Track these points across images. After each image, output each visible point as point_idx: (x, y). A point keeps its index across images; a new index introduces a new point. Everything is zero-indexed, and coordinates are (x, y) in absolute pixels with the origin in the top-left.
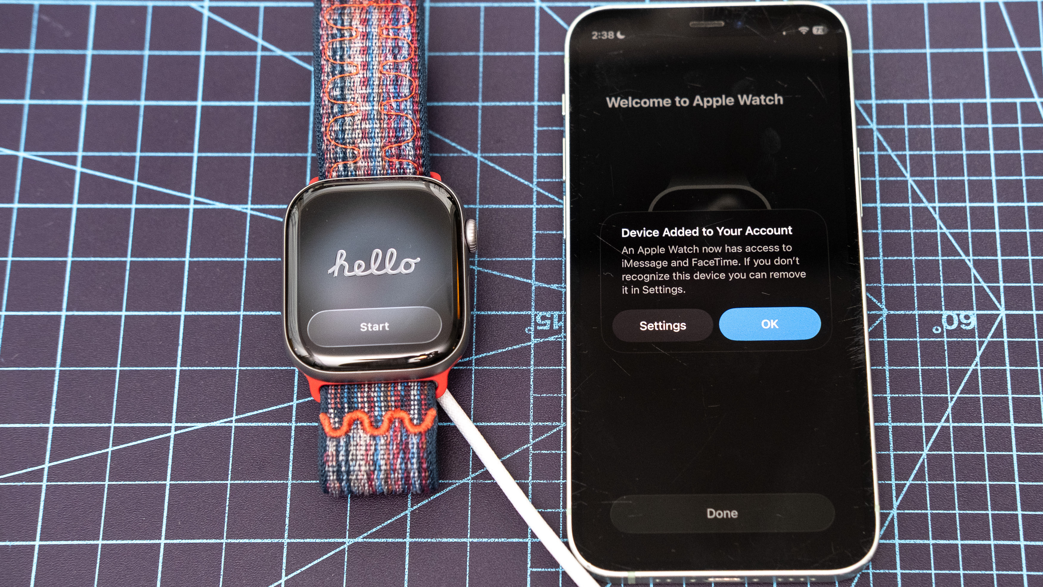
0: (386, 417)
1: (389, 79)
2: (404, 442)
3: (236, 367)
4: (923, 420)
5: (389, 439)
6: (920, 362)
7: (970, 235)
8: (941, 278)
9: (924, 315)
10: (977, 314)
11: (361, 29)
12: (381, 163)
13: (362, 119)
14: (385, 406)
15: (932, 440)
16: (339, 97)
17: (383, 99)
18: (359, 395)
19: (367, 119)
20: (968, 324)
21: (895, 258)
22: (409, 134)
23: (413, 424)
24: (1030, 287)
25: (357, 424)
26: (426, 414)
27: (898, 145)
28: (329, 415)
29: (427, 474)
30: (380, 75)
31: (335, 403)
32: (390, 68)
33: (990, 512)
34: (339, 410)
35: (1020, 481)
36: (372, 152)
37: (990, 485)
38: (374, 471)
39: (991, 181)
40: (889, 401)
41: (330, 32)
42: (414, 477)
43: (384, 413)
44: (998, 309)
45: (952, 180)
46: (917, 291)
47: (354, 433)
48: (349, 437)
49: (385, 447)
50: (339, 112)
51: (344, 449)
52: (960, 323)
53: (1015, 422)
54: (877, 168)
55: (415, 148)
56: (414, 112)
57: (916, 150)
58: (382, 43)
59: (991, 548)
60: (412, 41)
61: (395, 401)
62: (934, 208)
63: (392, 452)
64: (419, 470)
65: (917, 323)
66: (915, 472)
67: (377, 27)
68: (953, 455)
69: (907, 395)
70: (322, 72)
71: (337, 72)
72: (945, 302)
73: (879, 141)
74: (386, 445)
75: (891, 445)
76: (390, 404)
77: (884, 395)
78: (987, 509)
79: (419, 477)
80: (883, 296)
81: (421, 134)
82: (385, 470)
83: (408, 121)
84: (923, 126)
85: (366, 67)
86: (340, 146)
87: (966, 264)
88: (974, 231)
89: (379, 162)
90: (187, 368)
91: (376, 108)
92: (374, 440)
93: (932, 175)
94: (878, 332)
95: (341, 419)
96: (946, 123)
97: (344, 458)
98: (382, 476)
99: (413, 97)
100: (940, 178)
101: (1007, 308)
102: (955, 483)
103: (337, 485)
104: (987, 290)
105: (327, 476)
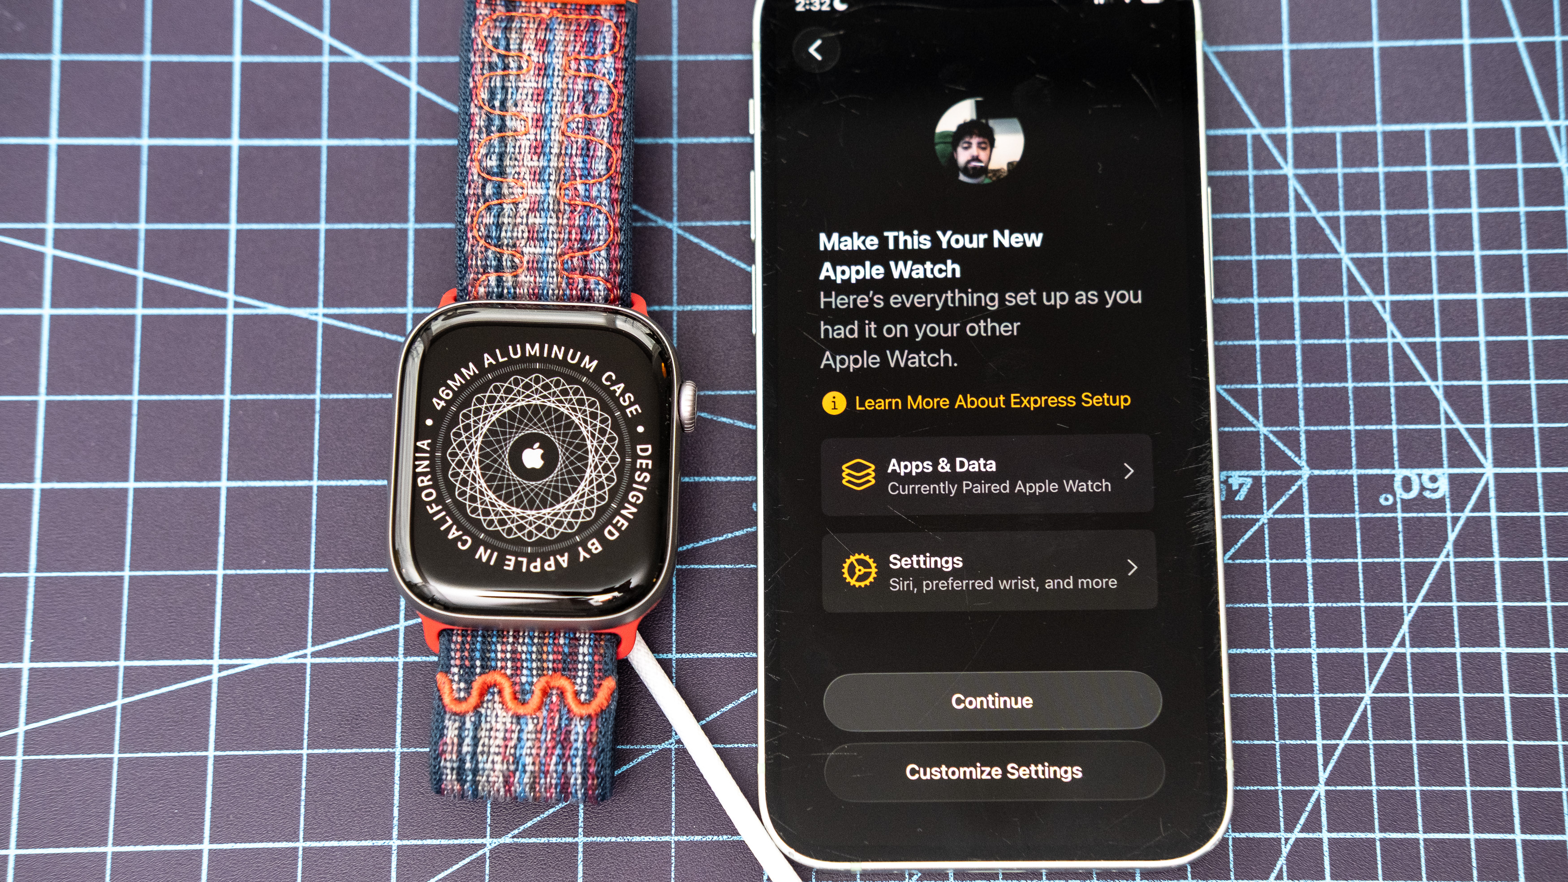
0: (539, 685)
1: (575, 146)
2: (564, 731)
3: (309, 569)
4: (1365, 644)
5: (541, 724)
6: (1359, 552)
7: (1438, 347)
8: (1394, 417)
9: (1366, 476)
10: (1449, 474)
11: (536, 57)
12: (555, 279)
13: (530, 209)
14: (538, 668)
15: (1378, 676)
16: (495, 170)
17: (565, 178)
18: (499, 647)
19: (537, 210)
20: (1435, 490)
21: (1322, 385)
22: (601, 237)
23: (580, 700)
24: (1532, 429)
25: (493, 694)
26: (600, 685)
27: (1326, 202)
28: (451, 677)
29: (595, 782)
30: (561, 138)
31: (462, 658)
32: (578, 128)
33: (1468, 788)
34: (467, 670)
35: (1515, 739)
36: (542, 262)
37: (1469, 745)
38: (514, 772)
39: (1472, 257)
40: (1312, 614)
41: (486, 60)
42: (575, 784)
43: (535, 680)
44: (1482, 466)
45: (1411, 258)
46: (1356, 437)
47: (487, 708)
48: (481, 715)
49: (534, 736)
50: (494, 193)
51: (471, 734)
52: (1423, 488)
53: (1508, 646)
54: (1293, 239)
55: (609, 260)
56: (613, 202)
57: (1355, 209)
58: (567, 84)
59: (1470, 844)
60: (615, 82)
61: (554, 661)
62: (1383, 303)
63: (544, 746)
64: (585, 775)
66: (1352, 725)
67: (561, 55)
68: (1411, 699)
69: (1339, 606)
70: (471, 126)
71: (494, 129)
72: (1399, 456)
73: (1298, 197)
74: (536, 732)
76: (545, 665)
77: (1305, 605)
78: (1464, 784)
79: (584, 784)
80: (1303, 446)
81: (620, 238)
82: (532, 772)
83: (601, 217)
84: (1366, 170)
85: (540, 124)
86: (493, 249)
87: (1432, 392)
88: (1446, 339)
89: (553, 277)
90: (233, 572)
91: (552, 192)
92: (518, 723)
93: (1380, 250)
94: (1295, 504)
95: (469, 684)
96: (1403, 164)
97: (470, 749)
98: (526, 780)
99: (611, 177)
100: (1393, 255)
101: (1497, 463)
102: (1414, 742)
103: (457, 788)
104: (1466, 435)
105: (442, 774)
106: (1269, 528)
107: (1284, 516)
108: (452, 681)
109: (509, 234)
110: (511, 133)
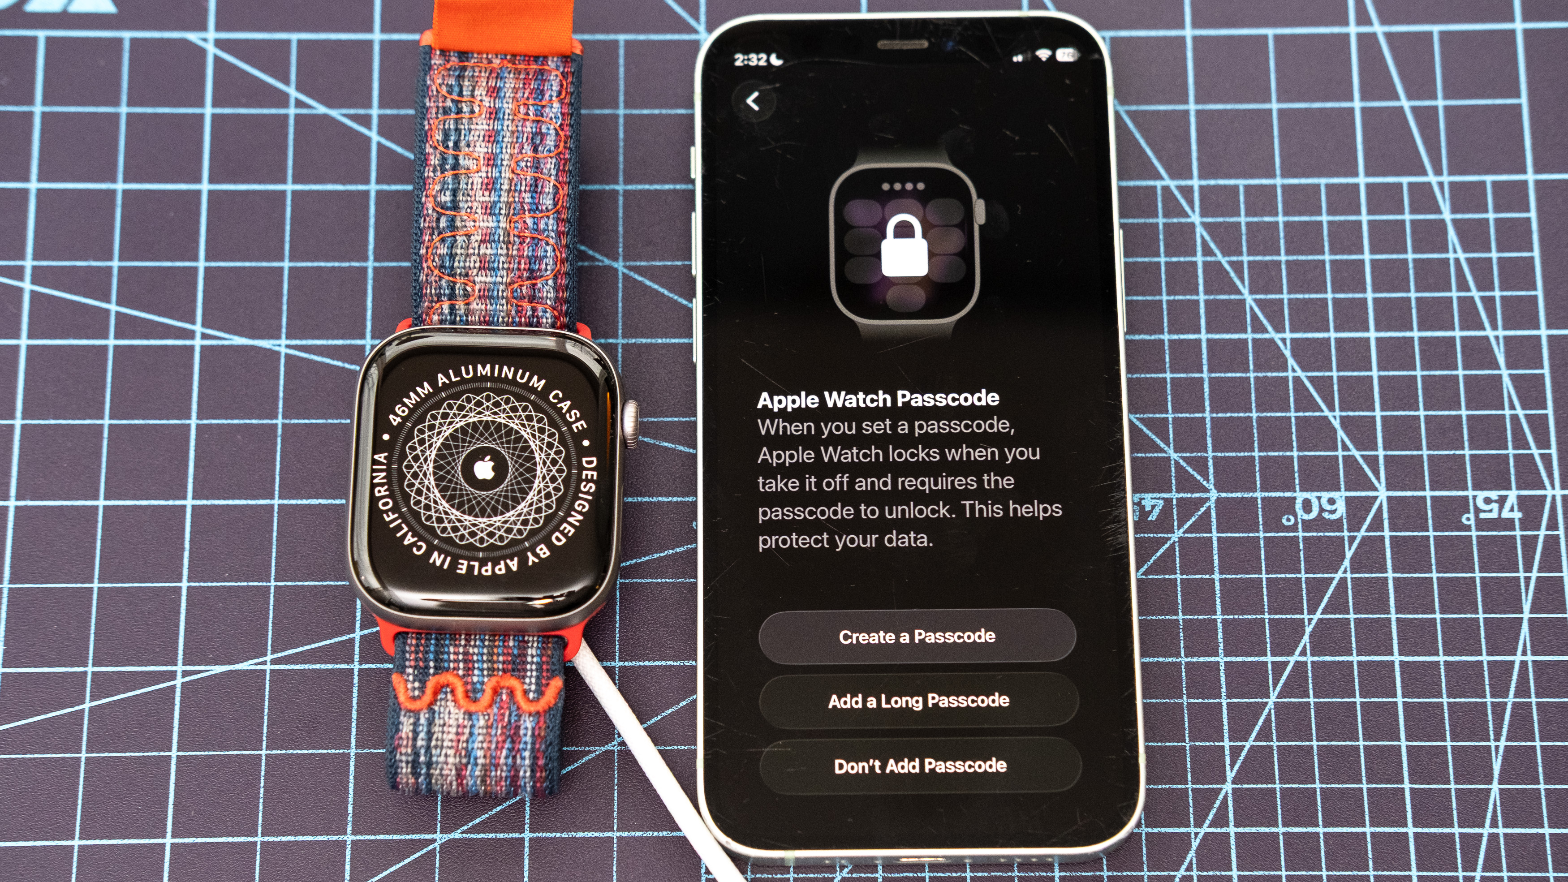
0: (489, 683)
1: (524, 183)
2: (513, 726)
3: (270, 582)
4: (1269, 653)
5: (492, 720)
6: (1263, 568)
7: (1335, 380)
8: (1295, 444)
9: (1269, 498)
10: (1346, 497)
11: (487, 102)
12: (505, 307)
13: (481, 241)
14: (488, 669)
15: (1282, 682)
16: (449, 205)
17: (515, 212)
18: (452, 649)
19: (489, 241)
20: (1333, 512)
22: (549, 267)
23: (528, 699)
24: (1422, 456)
25: (446, 693)
26: (548, 684)
27: (1231, 247)
28: (406, 677)
29: (544, 774)
30: (511, 176)
31: (416, 660)
32: (526, 166)
33: (1365, 786)
34: (421, 671)
35: (1407, 740)
36: (493, 291)
37: (1364, 746)
38: (466, 765)
39: (1365, 299)
40: (1220, 625)
41: (441, 105)
42: (524, 777)
43: (486, 680)
44: (1376, 489)
45: (1310, 299)
46: (1260, 463)
47: (441, 705)
48: (434, 712)
49: (485, 731)
50: (448, 227)
51: (425, 730)
52: (1322, 510)
53: (1400, 655)
54: (1201, 281)
55: (556, 289)
56: (559, 234)
57: (1257, 254)
58: (517, 126)
60: (561, 125)
61: (504, 663)
62: (1284, 340)
63: (495, 740)
64: (533, 768)
65: (1260, 510)
66: (1257, 729)
67: (511, 100)
68: (1312, 704)
69: (1246, 617)
70: (427, 165)
71: (448, 167)
72: (1300, 480)
73: (1204, 242)
74: (487, 727)
75: (1224, 690)
76: (495, 666)
77: (1213, 617)
78: (1361, 782)
79: (532, 777)
80: (1211, 470)
81: (566, 268)
82: (483, 765)
83: (549, 248)
84: (1267, 219)
85: (491, 162)
86: (447, 278)
87: (1330, 422)
88: (1342, 374)
89: (503, 305)
90: (197, 584)
91: (502, 225)
92: (470, 719)
93: (1281, 292)
94: (1203, 524)
95: (423, 683)
96: (1300, 214)
97: (424, 743)
98: (477, 773)
99: (558, 212)
100: (1292, 296)
101: (1389, 488)
102: (1315, 743)
103: (412, 781)
104: (1361, 461)
105: (397, 767)
106: (1179, 546)
107: (1193, 535)
108: (407, 681)
109: (462, 264)
110: (464, 171)
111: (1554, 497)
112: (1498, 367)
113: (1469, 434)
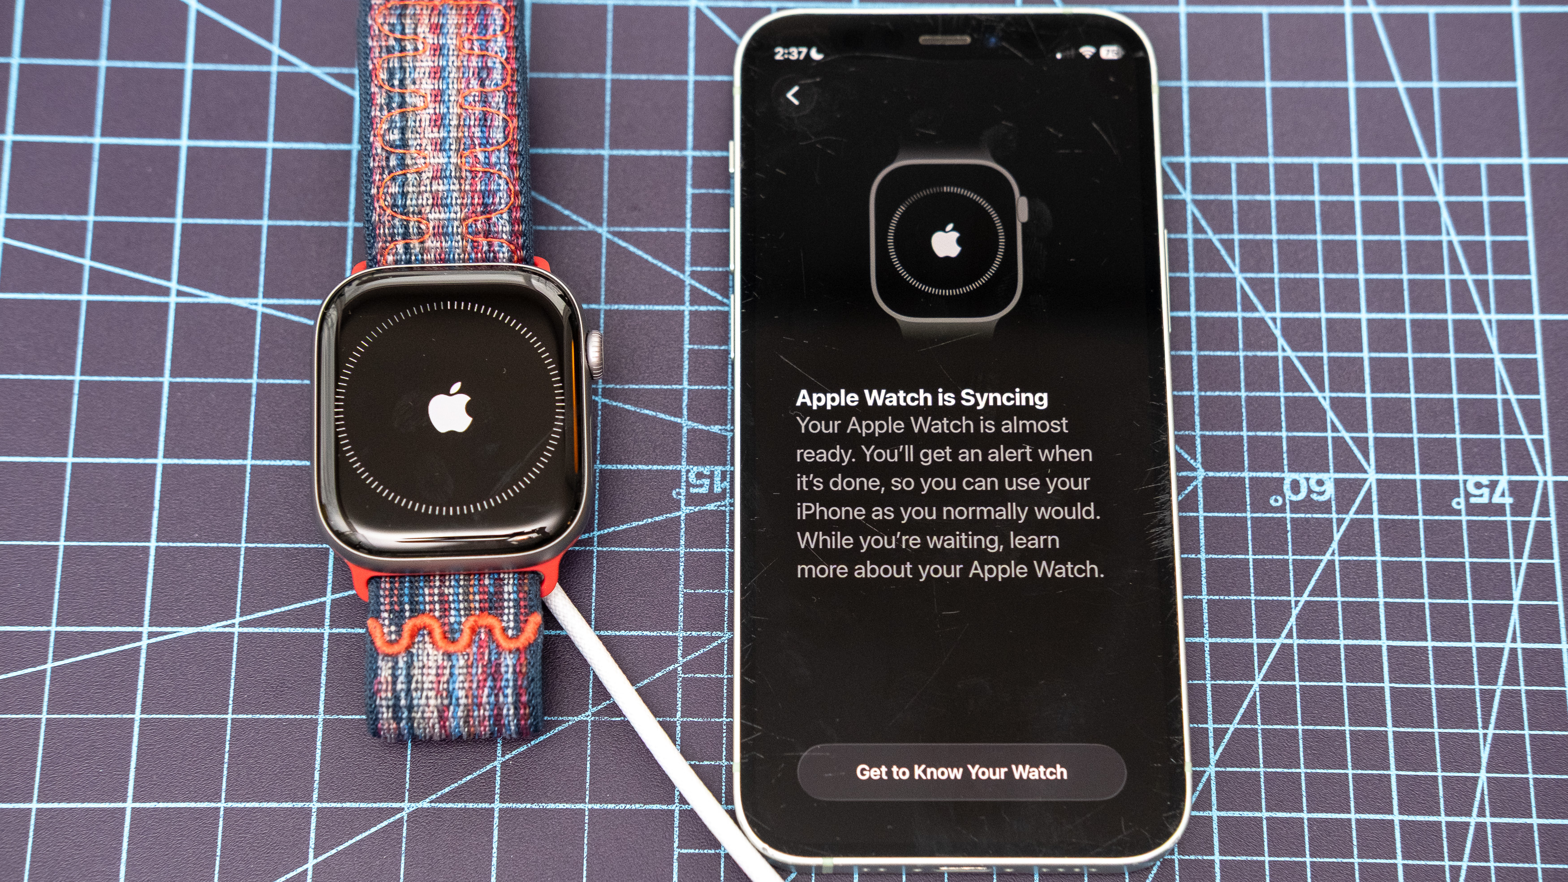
0: (467, 624)
1: (473, 118)
2: (494, 664)
3: (240, 543)
4: (1255, 635)
5: (471, 659)
6: (1250, 549)
7: (1325, 361)
8: (1284, 424)
9: (1257, 478)
10: (1335, 479)
11: (431, 39)
12: (460, 244)
13: (433, 177)
14: (465, 609)
15: (1267, 664)
16: (398, 143)
17: (464, 147)
18: (427, 591)
19: (440, 178)
20: (1322, 493)
21: (1217, 393)
22: (503, 201)
23: (507, 636)
24: (1412, 439)
25: (423, 635)
26: (526, 621)
27: (1222, 224)
28: (381, 622)
29: (527, 711)
30: (460, 111)
31: (391, 603)
32: (474, 101)
33: (1350, 772)
34: (397, 614)
35: (1394, 726)
36: (447, 227)
37: (1351, 731)
38: (448, 707)
39: (1357, 280)
40: (1205, 606)
41: (384, 44)
42: (508, 715)
43: (463, 619)
44: (1365, 472)
45: (1300, 279)
46: (1248, 442)
47: (419, 648)
48: (412, 655)
49: (465, 671)
50: (398, 165)
51: (404, 672)
52: (1310, 491)
53: (1388, 639)
54: (1191, 258)
55: (512, 222)
56: (511, 167)
57: (1249, 233)
58: (462, 62)
59: (1351, 825)
60: (507, 59)
61: (480, 601)
62: (1274, 319)
63: (475, 679)
64: (516, 705)
65: (1248, 490)
66: (1242, 711)
67: (454, 36)
68: (1298, 687)
69: (1232, 598)
70: (373, 104)
71: (394, 105)
72: (1288, 460)
73: (1195, 219)
74: (468, 667)
75: (1208, 671)
76: (472, 605)
77: (1199, 597)
78: (1347, 768)
79: (516, 715)
80: (1199, 449)
81: (521, 201)
82: (465, 705)
83: (501, 182)
84: (1258, 197)
85: (439, 99)
86: (400, 217)
87: (1320, 403)
88: (1333, 354)
89: (458, 242)
90: (166, 544)
91: (453, 160)
92: (449, 660)
93: (1271, 271)
94: (1190, 503)
95: (400, 627)
96: (1293, 193)
97: (404, 686)
98: (460, 714)
99: (509, 145)
100: (1283, 275)
101: (1379, 469)
102: (1300, 727)
103: (393, 726)
104: (1350, 443)
105: (378, 713)
108: (383, 625)
109: (414, 202)
110: (411, 109)
111: (1545, 483)
112: (1490, 351)
113: (1461, 418)
